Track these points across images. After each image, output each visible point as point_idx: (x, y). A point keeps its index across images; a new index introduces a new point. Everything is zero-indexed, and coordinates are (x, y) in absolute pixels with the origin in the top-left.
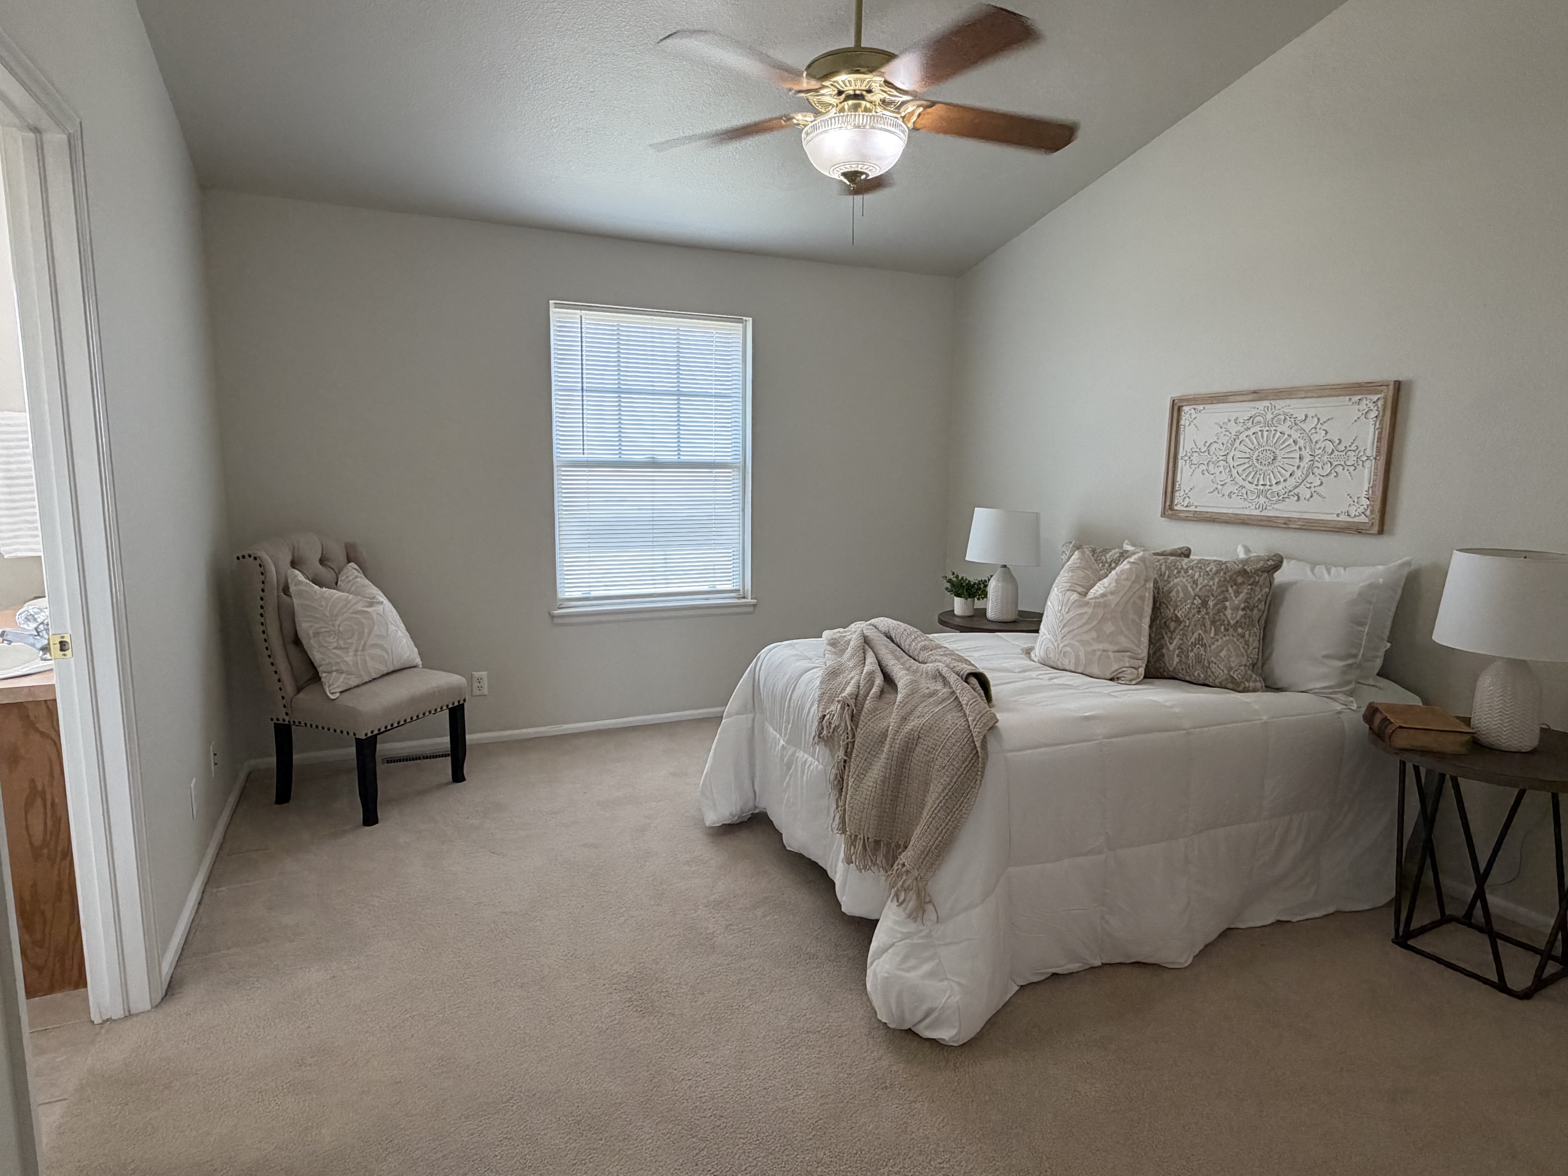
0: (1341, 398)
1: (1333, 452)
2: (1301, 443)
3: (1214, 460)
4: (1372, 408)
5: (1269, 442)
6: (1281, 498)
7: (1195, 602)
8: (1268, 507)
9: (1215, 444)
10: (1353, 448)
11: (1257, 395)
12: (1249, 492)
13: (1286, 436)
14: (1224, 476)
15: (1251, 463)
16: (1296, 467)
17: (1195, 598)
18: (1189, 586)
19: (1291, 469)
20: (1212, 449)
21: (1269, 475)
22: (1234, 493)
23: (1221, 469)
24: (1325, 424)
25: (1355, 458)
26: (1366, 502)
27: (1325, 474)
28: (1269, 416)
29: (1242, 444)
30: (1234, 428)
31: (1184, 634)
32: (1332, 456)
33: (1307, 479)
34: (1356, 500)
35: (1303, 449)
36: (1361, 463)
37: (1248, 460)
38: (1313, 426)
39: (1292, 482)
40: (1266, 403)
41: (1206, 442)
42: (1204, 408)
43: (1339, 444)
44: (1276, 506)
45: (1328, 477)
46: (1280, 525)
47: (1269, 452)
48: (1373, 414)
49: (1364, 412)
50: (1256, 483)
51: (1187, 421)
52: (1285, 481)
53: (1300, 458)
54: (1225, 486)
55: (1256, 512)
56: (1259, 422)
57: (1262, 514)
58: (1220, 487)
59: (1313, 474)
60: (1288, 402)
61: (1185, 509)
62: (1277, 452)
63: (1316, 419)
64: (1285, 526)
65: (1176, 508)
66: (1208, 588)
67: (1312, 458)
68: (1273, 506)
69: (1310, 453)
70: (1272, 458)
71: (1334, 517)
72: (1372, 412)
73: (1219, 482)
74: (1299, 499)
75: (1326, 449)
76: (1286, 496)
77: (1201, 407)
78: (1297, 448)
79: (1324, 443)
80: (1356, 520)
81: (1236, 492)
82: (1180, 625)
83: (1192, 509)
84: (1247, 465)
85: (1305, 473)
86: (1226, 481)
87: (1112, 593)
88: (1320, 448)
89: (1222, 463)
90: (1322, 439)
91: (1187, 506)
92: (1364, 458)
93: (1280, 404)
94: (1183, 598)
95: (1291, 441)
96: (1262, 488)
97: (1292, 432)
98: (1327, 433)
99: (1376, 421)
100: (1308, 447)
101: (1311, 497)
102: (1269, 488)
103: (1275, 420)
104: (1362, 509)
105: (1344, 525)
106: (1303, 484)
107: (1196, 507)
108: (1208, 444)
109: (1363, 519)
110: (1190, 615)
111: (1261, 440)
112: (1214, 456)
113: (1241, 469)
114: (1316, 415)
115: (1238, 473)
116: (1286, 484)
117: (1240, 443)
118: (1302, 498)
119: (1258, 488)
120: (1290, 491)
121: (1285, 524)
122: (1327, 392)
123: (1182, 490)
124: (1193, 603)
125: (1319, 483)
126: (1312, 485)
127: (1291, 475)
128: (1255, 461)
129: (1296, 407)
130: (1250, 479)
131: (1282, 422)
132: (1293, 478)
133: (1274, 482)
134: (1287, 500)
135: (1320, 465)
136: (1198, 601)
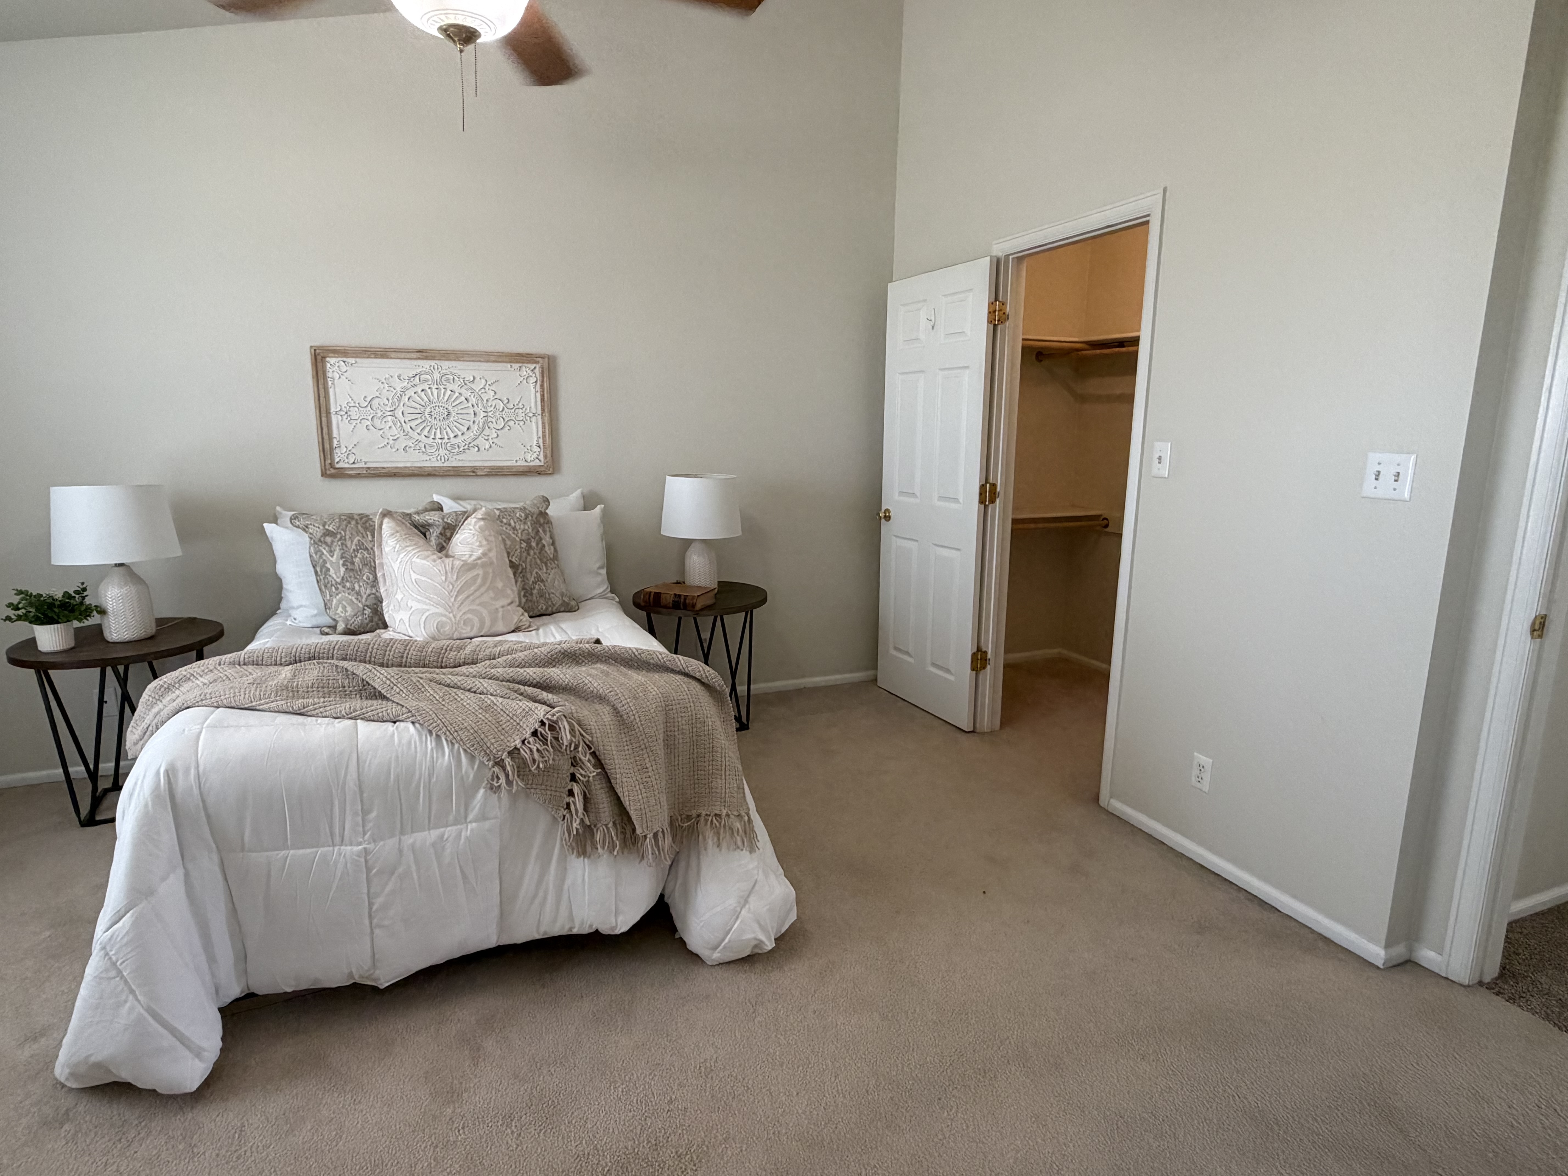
0: (505, 364)
1: (503, 409)
2: (473, 400)
3: (379, 415)
4: (531, 374)
5: (441, 398)
6: (461, 449)
7: (522, 546)
8: (450, 459)
9: (377, 399)
10: (520, 406)
11: (424, 354)
12: (427, 446)
13: (457, 394)
14: (394, 431)
15: (423, 417)
16: (471, 423)
17: (521, 543)
18: (511, 532)
19: (467, 424)
20: (375, 403)
21: (445, 429)
22: (410, 447)
23: (390, 424)
24: (494, 385)
25: (523, 415)
26: (537, 449)
27: (500, 428)
28: (437, 375)
29: (411, 400)
30: (399, 386)
31: (523, 576)
32: (504, 413)
33: (484, 433)
34: (529, 448)
35: (476, 406)
36: (528, 418)
37: (420, 415)
38: (482, 386)
39: (470, 435)
40: (433, 363)
41: (365, 397)
42: (356, 362)
43: (508, 402)
44: (458, 457)
45: (503, 431)
46: (467, 474)
47: (441, 408)
48: (532, 380)
49: (525, 377)
50: (432, 436)
51: (335, 373)
52: (462, 434)
53: (475, 414)
54: (398, 441)
55: (439, 464)
56: (426, 381)
57: (445, 465)
58: (391, 442)
59: (489, 428)
60: (454, 363)
61: (353, 466)
62: (450, 408)
63: (483, 381)
64: (474, 474)
65: (337, 466)
66: (526, 531)
67: (486, 414)
68: (455, 457)
69: (483, 410)
70: (446, 413)
71: (514, 463)
72: (531, 378)
73: (390, 437)
74: (479, 450)
75: (497, 407)
76: (466, 447)
77: (352, 360)
78: (470, 405)
79: (495, 401)
80: (532, 464)
81: (413, 445)
82: (518, 569)
83: (362, 465)
84: (420, 421)
85: (481, 426)
86: (398, 436)
87: (490, 550)
88: (491, 406)
89: (389, 418)
90: (492, 399)
91: (354, 463)
92: (531, 415)
93: (445, 364)
94: (511, 545)
95: (463, 399)
96: (440, 441)
97: (463, 391)
98: (495, 393)
99: (535, 385)
100: (480, 405)
101: (490, 447)
102: (448, 441)
103: (443, 378)
104: (535, 455)
105: (526, 469)
106: (480, 437)
107: (366, 463)
108: (368, 399)
109: (537, 463)
110: (524, 559)
111: (432, 398)
112: (379, 411)
113: (413, 424)
114: (483, 377)
115: (411, 428)
116: (466, 437)
117: (409, 399)
118: (482, 449)
119: (436, 441)
120: (470, 443)
121: (474, 472)
122: (493, 358)
123: (343, 446)
124: (521, 548)
125: (495, 435)
126: (490, 438)
127: (468, 429)
128: (428, 416)
129: (465, 370)
130: (426, 432)
131: (452, 381)
132: (470, 431)
133: (452, 435)
134: (467, 451)
135: (494, 420)
136: (524, 545)
